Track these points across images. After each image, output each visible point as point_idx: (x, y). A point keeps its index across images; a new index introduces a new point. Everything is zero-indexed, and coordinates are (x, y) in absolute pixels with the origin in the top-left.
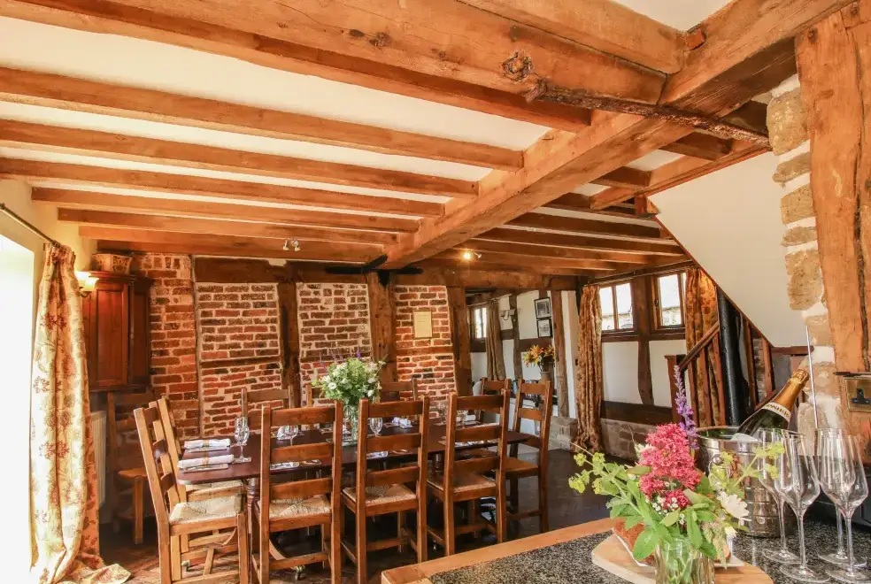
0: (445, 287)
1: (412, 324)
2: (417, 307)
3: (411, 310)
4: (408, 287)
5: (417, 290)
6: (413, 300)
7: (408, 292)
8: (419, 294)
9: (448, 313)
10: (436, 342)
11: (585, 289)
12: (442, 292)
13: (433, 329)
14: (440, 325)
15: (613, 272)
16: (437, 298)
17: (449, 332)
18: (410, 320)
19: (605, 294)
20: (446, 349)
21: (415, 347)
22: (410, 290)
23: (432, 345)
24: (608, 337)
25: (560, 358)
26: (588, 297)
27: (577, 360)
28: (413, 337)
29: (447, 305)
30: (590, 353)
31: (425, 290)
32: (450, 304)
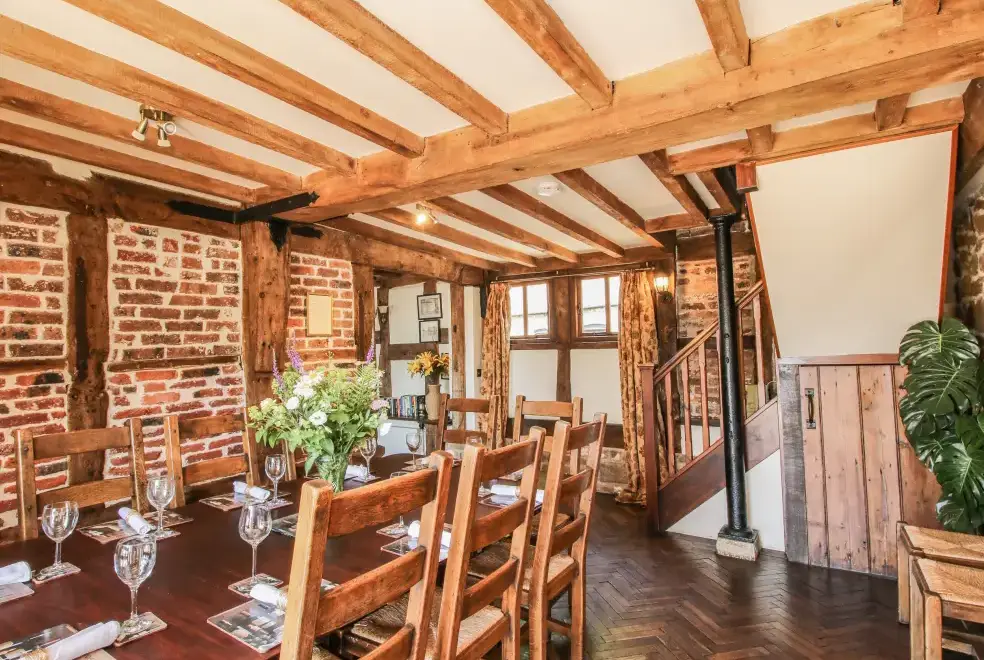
0: (349, 263)
1: (305, 313)
2: (313, 288)
3: (304, 292)
4: (301, 256)
5: (315, 262)
6: (307, 276)
7: (301, 264)
8: (316, 268)
9: (352, 300)
10: (337, 343)
11: (494, 286)
12: (345, 270)
13: (333, 322)
14: (342, 318)
16: (339, 278)
17: (352, 329)
18: (302, 308)
19: (515, 293)
20: (348, 354)
21: (307, 349)
22: (304, 261)
23: (331, 346)
24: (516, 344)
25: (460, 369)
26: (498, 297)
27: (479, 371)
28: (306, 333)
29: (351, 289)
30: (498, 362)
31: (324, 263)
32: (356, 289)
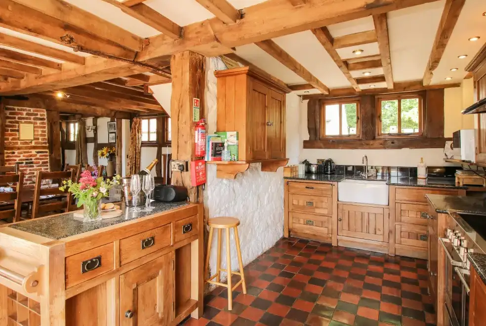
0: (45, 110)
1: (18, 131)
2: (23, 121)
3: (18, 122)
4: (16, 108)
5: (24, 110)
6: (20, 116)
7: (16, 111)
8: (25, 113)
9: (46, 126)
10: (36, 143)
11: (135, 119)
12: (43, 113)
13: (34, 135)
14: (40, 133)
15: (148, 113)
16: (39, 116)
17: (46, 137)
18: (17, 128)
19: (144, 123)
20: (44, 148)
21: (19, 145)
22: (18, 109)
23: (33, 144)
24: (144, 144)
25: (119, 155)
26: (136, 124)
27: (127, 156)
28: (18, 139)
29: (46, 121)
30: (134, 152)
31: (30, 110)
32: (48, 121)
